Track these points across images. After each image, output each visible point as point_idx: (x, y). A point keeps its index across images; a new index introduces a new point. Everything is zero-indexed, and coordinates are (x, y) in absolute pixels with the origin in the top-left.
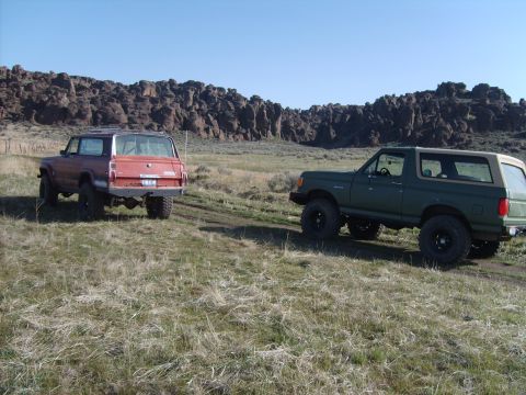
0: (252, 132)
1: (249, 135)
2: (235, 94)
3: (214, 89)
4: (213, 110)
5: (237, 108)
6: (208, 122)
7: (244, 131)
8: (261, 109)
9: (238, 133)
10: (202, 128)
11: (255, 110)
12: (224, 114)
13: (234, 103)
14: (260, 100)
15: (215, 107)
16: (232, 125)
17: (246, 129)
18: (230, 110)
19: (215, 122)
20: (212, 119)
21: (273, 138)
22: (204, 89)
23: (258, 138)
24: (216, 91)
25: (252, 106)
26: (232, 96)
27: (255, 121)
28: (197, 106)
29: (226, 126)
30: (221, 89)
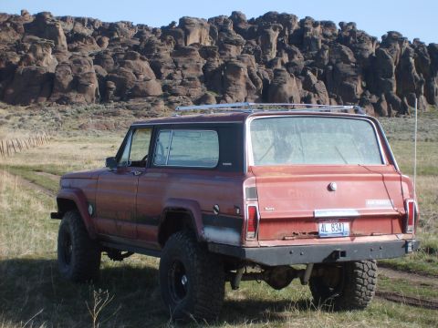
0: (390, 100)
1: (384, 106)
2: (353, 32)
3: (315, 24)
4: (316, 63)
5: (359, 57)
6: (308, 85)
7: (375, 99)
8: (405, 56)
9: (363, 103)
10: (297, 96)
11: (393, 59)
12: (336, 69)
13: (354, 50)
14: (401, 40)
15: (318, 58)
16: (351, 90)
17: (378, 95)
18: (348, 62)
19: (321, 86)
20: (314, 79)
21: (428, 108)
22: (296, 26)
23: (402, 110)
24: (318, 29)
25: (386, 51)
26: (348, 36)
27: (393, 80)
28: (286, 59)
29: (341, 93)
30: (328, 25)
